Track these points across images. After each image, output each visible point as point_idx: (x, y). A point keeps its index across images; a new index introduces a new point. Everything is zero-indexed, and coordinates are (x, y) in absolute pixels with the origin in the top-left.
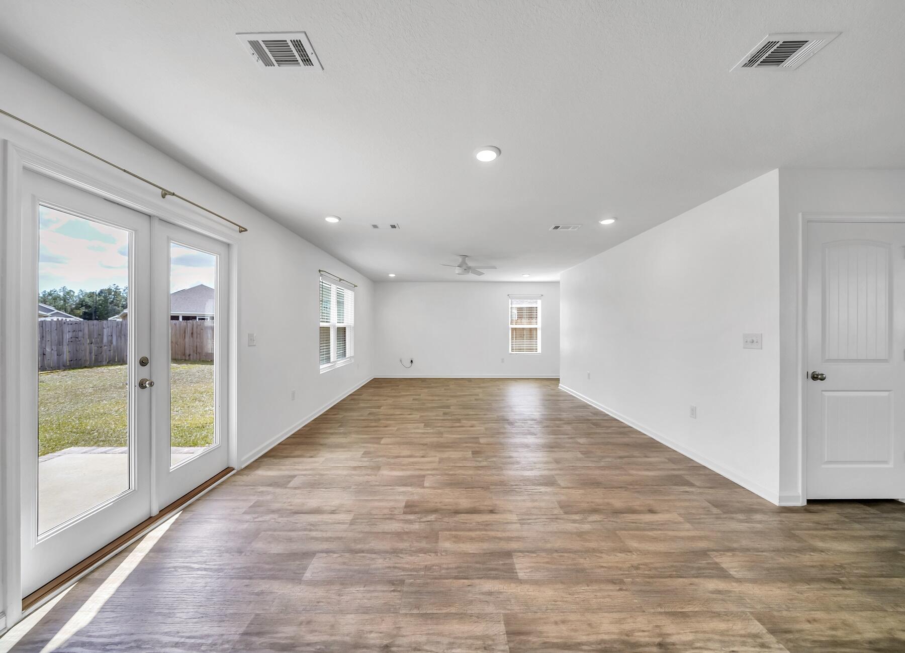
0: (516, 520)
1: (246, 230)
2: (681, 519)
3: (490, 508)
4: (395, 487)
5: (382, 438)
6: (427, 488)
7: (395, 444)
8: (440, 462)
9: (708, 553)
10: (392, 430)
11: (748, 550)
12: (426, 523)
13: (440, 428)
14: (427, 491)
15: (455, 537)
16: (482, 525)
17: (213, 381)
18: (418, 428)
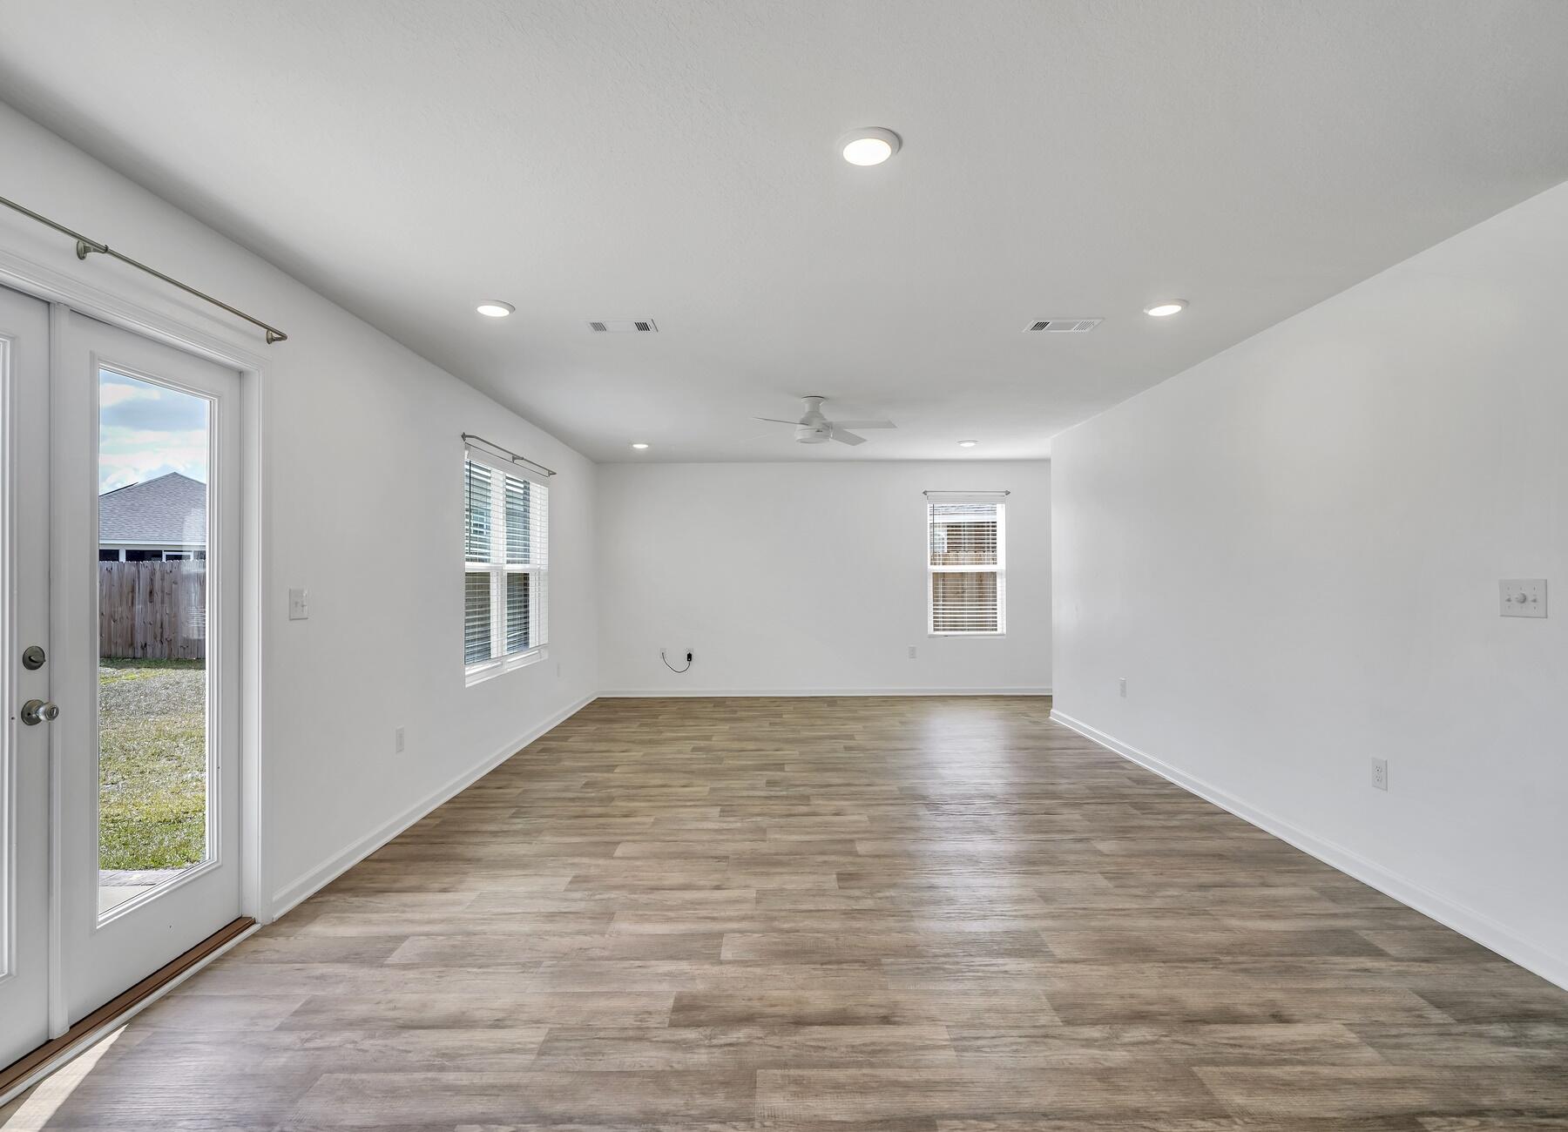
0: (947, 1040)
1: (283, 337)
2: (1352, 1037)
3: (882, 1012)
4: (648, 963)
5: (619, 843)
6: (729, 962)
7: (647, 858)
8: (758, 901)
9: (1420, 1120)
10: (644, 824)
11: (1519, 1112)
12: (726, 1049)
13: (759, 819)
14: (730, 971)
15: (797, 1081)
16: (861, 1052)
17: (203, 709)
18: (705, 818)
